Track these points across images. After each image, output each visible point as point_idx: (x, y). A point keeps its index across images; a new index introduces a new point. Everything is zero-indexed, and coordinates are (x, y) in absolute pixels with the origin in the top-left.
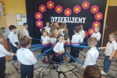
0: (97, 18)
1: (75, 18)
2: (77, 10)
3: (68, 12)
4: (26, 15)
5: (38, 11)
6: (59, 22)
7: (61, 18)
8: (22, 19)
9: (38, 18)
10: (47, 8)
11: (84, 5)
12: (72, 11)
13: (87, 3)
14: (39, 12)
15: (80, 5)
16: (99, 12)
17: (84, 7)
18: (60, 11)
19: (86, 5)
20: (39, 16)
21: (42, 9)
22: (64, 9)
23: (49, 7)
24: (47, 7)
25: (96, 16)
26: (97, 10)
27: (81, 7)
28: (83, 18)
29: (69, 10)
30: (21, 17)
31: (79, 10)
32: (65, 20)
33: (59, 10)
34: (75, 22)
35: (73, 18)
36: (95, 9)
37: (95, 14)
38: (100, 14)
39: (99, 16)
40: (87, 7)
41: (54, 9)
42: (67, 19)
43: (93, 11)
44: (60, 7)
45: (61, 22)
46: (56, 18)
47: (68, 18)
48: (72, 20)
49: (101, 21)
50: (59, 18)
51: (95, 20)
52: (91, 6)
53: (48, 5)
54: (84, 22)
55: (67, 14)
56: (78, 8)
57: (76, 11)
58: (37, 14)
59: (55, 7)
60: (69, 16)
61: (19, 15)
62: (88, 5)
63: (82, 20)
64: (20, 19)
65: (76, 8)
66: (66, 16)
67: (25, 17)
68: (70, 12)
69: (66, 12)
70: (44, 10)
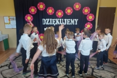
0: (89, 19)
1: (68, 20)
2: (69, 11)
3: (60, 14)
4: (15, 18)
5: (28, 13)
6: (51, 24)
7: (53, 20)
8: (11, 22)
9: (28, 20)
11: (75, 6)
12: (64, 12)
13: (78, 5)
14: (30, 14)
15: (72, 7)
16: (90, 13)
17: (76, 8)
18: (52, 13)
19: (77, 7)
21: (33, 10)
22: (56, 10)
23: (40, 8)
24: (37, 9)
25: (88, 17)
26: (88, 11)
28: (76, 20)
29: (61, 12)
30: (9, 20)
31: (71, 11)
32: (57, 22)
33: (50, 11)
34: (68, 24)
35: (65, 20)
36: (86, 11)
37: (87, 15)
38: (92, 16)
39: (91, 18)
40: (78, 8)
41: (45, 11)
42: (59, 21)
43: (85, 13)
44: (51, 9)
45: (53, 24)
46: (48, 20)
47: (61, 20)
48: (64, 21)
49: (93, 22)
50: (51, 20)
51: (87, 22)
52: (82, 7)
53: (39, 6)
54: (76, 24)
55: (59, 16)
56: (70, 9)
57: (68, 13)
58: (28, 16)
59: (46, 8)
60: (61, 18)
61: (8, 18)
62: (79, 7)
63: (74, 22)
64: (8, 22)
65: (68, 9)
66: (58, 18)
67: (13, 19)
68: (62, 14)
69: (58, 14)
70: (34, 12)
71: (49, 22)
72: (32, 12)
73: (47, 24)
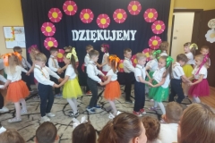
0: (156, 31)
1: (118, 32)
2: (120, 16)
3: (103, 21)
4: (23, 28)
5: (47, 19)
6: (88, 39)
7: (92, 32)
8: (17, 36)
9: (47, 33)
10: (64, 15)
11: (131, 8)
12: (112, 18)
13: (137, 4)
14: (50, 21)
15: (126, 9)
16: (158, 19)
17: (133, 11)
18: (89, 19)
19: (135, 8)
20: (49, 29)
21: (55, 15)
22: (96, 15)
23: (68, 12)
24: (63, 13)
25: (155, 27)
26: (155, 16)
27: (127, 11)
28: (132, 31)
29: (105, 18)
30: (13, 33)
31: (124, 16)
32: (100, 35)
33: (86, 16)
34: (118, 39)
35: (114, 32)
36: (151, 15)
37: (152, 23)
38: (161, 24)
39: (159, 27)
40: (136, 11)
41: (77, 16)
42: (103, 34)
43: (148, 19)
44: (88, 13)
45: (92, 39)
46: (83, 32)
47: (105, 31)
48: (111, 35)
49: (163, 36)
50: (88, 31)
51: (152, 35)
52: (144, 9)
53: (66, 8)
54: (133, 39)
55: (101, 25)
56: (122, 13)
57: (118, 19)
58: (46, 26)
59: (79, 11)
60: (107, 29)
61: (10, 29)
62: (138, 8)
63: (129, 35)
64: (11, 36)
65: (118, 12)
66: (100, 29)
67: (21, 31)
68: (107, 21)
69: (99, 21)
70: (57, 19)
71: (85, 35)
72: (53, 19)
73: (81, 39)
